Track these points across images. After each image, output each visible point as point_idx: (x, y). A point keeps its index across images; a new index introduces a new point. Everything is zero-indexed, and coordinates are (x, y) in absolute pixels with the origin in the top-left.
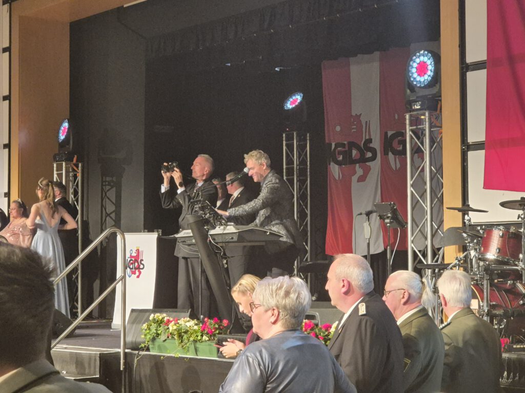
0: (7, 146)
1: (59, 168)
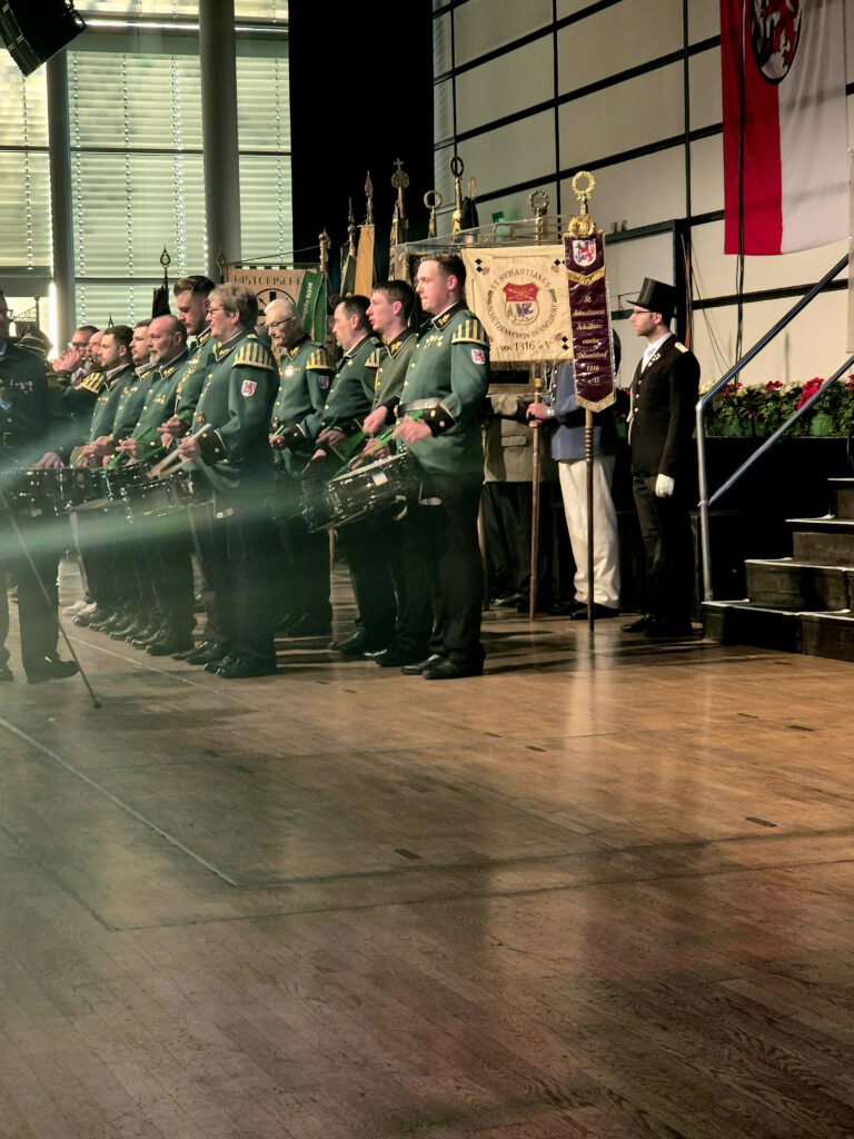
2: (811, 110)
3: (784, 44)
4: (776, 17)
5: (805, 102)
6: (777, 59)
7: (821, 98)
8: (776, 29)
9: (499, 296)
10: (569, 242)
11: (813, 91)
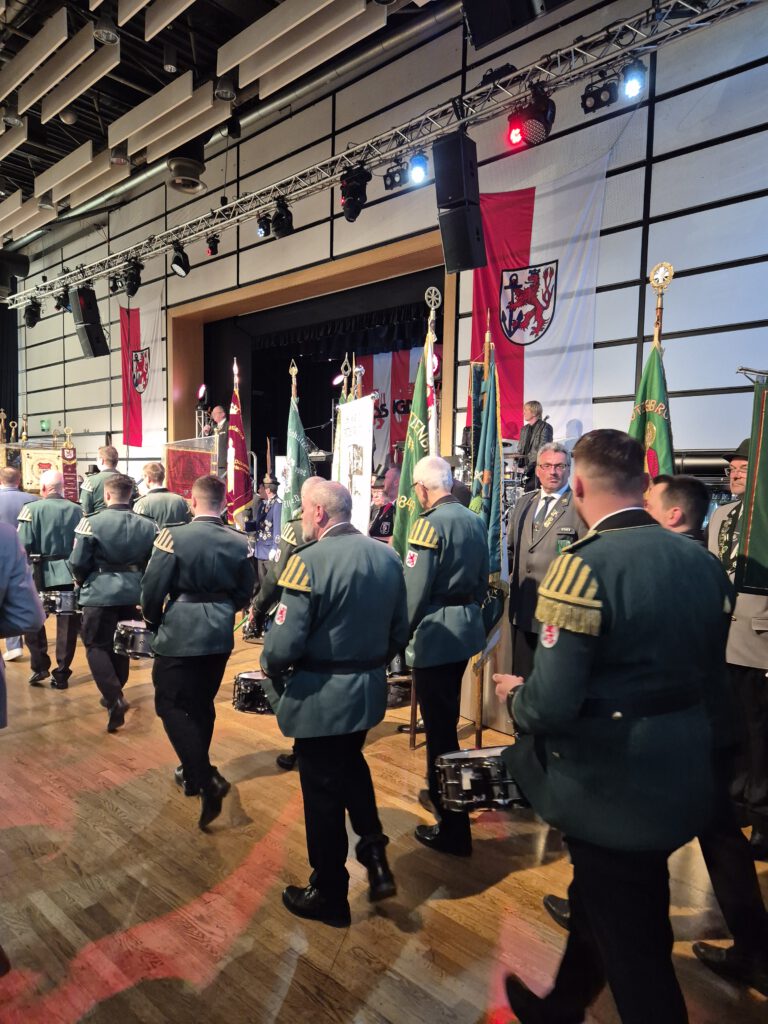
0: (166, 399)
1: (200, 414)
2: (152, 404)
3: (143, 382)
4: (141, 373)
5: (150, 401)
6: (141, 386)
7: (155, 401)
8: (141, 377)
9: (36, 467)
10: (63, 450)
11: (152, 398)
